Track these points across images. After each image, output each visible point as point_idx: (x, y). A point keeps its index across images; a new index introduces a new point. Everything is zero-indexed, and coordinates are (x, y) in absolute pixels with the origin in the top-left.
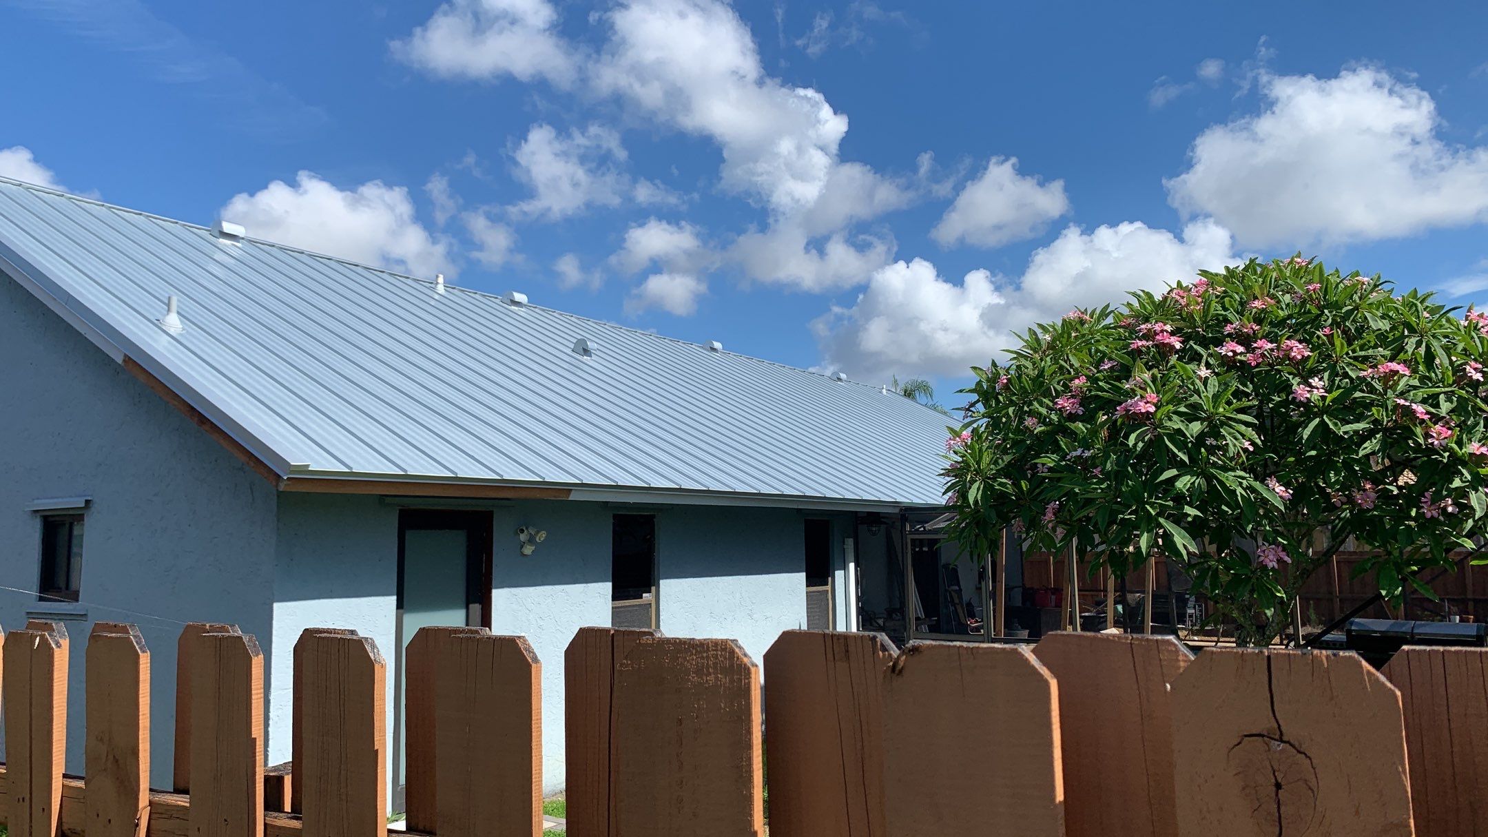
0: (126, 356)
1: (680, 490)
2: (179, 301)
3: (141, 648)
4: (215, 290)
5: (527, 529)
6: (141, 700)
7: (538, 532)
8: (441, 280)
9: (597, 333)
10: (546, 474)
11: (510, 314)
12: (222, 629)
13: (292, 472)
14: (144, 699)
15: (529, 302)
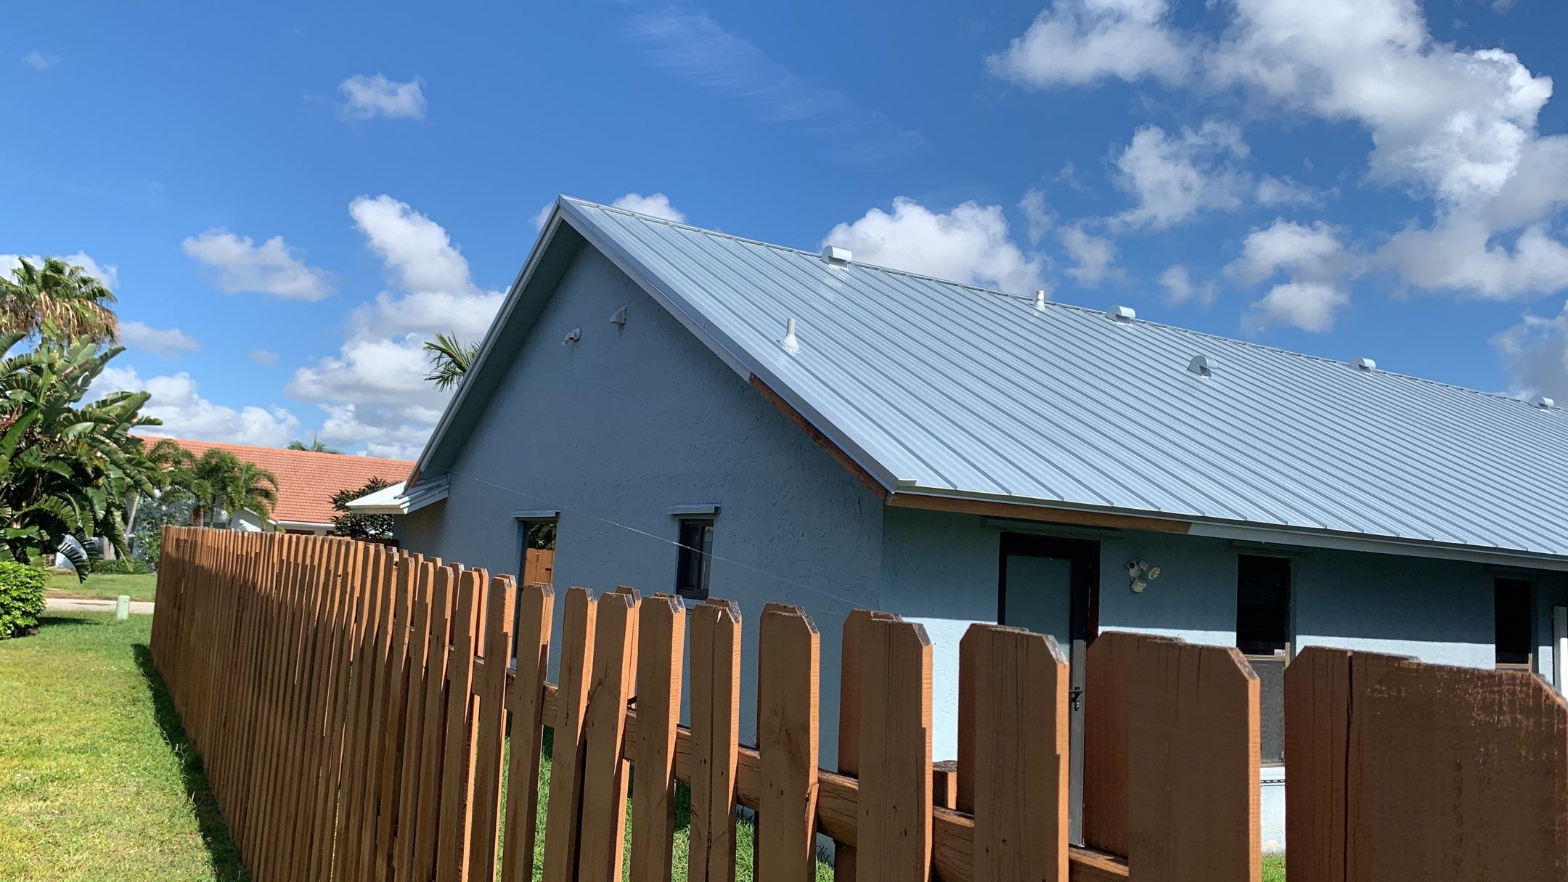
0: (752, 374)
1: (1326, 531)
2: (796, 324)
3: (811, 628)
4: (826, 312)
5: (1138, 564)
6: (812, 678)
7: (1150, 568)
8: (1041, 296)
9: (1215, 350)
10: (1161, 504)
11: (1116, 330)
12: (887, 617)
13: (899, 488)
14: (815, 678)
15: (1136, 317)
